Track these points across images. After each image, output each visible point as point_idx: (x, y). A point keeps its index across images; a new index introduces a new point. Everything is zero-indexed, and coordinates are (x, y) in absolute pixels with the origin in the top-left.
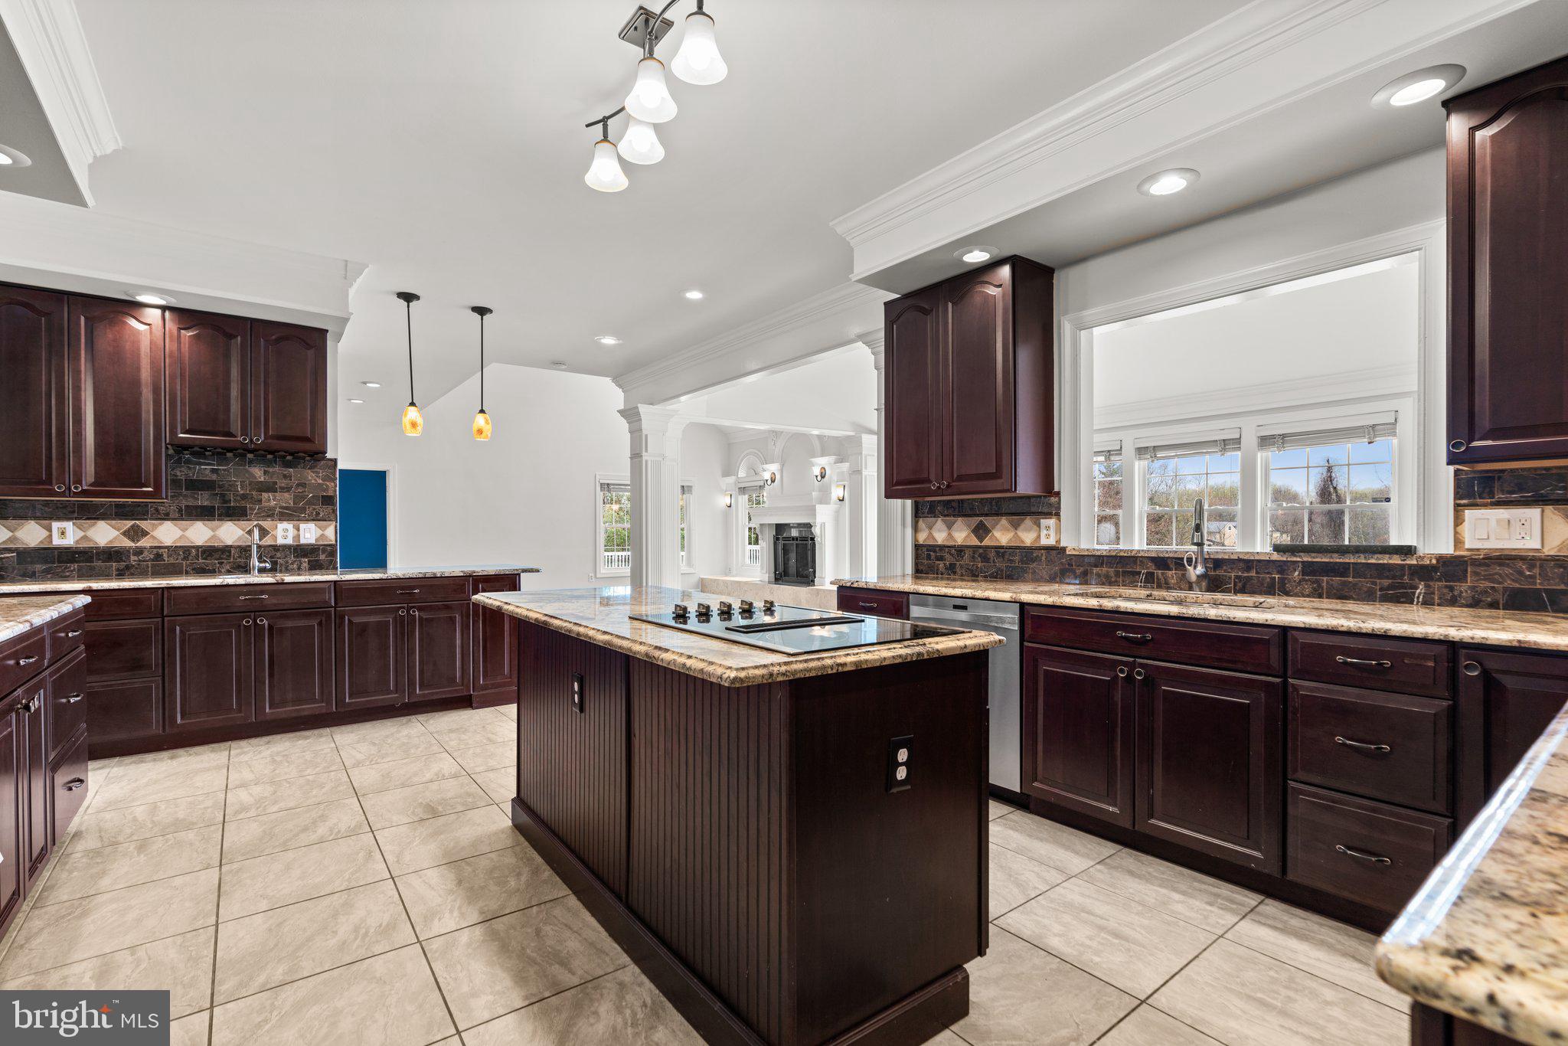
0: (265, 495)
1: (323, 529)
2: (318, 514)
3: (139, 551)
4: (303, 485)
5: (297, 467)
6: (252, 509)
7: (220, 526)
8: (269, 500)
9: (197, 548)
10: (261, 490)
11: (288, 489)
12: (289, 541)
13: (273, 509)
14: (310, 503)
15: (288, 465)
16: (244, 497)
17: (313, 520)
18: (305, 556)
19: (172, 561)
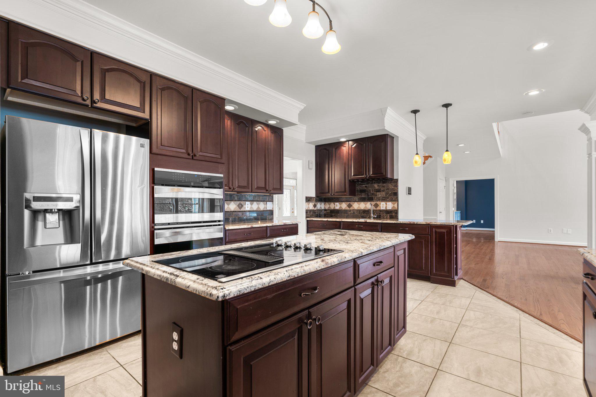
0: (378, 193)
1: (394, 204)
2: (392, 199)
3: (350, 211)
4: (388, 189)
5: (386, 183)
6: (375, 198)
7: (367, 204)
8: (379, 195)
9: (362, 210)
10: (377, 192)
11: (384, 191)
12: (384, 208)
13: (380, 198)
14: (390, 195)
15: (384, 183)
16: (373, 194)
17: (391, 201)
18: (388, 213)
19: (357, 214)
